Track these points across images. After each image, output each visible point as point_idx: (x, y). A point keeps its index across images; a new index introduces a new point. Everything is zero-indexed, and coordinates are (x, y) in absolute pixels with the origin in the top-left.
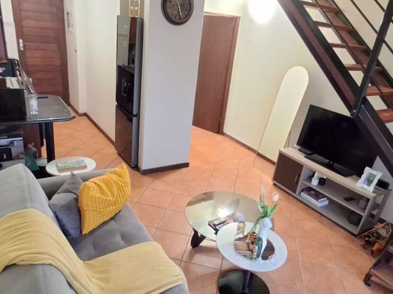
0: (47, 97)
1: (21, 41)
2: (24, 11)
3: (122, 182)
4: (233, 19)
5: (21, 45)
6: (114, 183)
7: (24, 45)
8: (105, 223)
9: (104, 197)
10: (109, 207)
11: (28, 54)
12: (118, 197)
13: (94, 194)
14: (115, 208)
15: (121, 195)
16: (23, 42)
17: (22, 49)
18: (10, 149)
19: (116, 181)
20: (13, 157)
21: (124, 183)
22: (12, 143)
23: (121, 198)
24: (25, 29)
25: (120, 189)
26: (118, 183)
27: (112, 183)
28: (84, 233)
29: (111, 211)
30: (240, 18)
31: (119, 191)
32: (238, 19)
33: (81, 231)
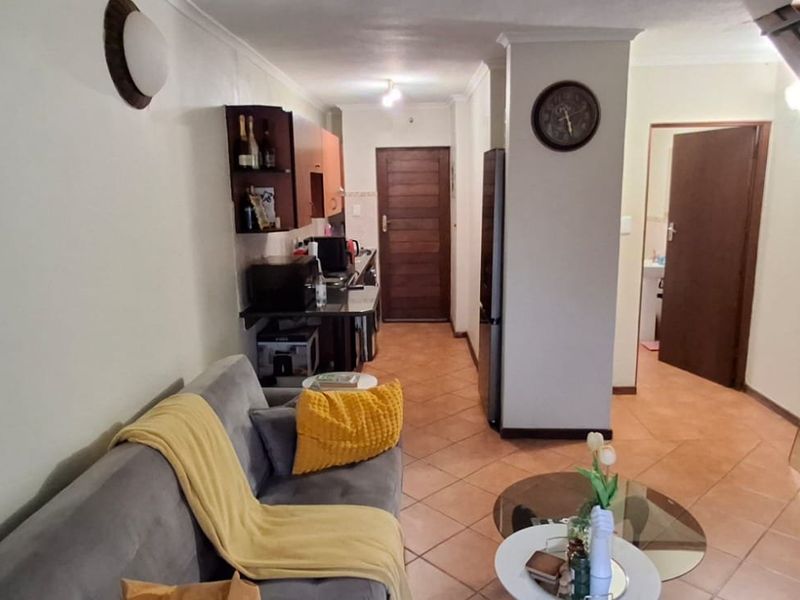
0: (362, 288)
1: (385, 217)
2: (393, 172)
3: (381, 407)
4: (755, 128)
5: (384, 224)
6: (363, 405)
7: (388, 224)
8: (335, 468)
9: (335, 420)
10: (345, 441)
11: (393, 236)
12: (366, 431)
13: (316, 410)
14: (355, 446)
15: (373, 428)
16: (388, 219)
17: (385, 230)
18: (290, 358)
19: (369, 403)
20: (294, 372)
21: (383, 411)
22: (293, 349)
23: (373, 433)
24: (391, 199)
25: (372, 418)
26: (371, 408)
27: (360, 404)
28: (294, 472)
29: (347, 449)
30: (769, 123)
31: (370, 420)
32: (766, 126)
33: (291, 469)
